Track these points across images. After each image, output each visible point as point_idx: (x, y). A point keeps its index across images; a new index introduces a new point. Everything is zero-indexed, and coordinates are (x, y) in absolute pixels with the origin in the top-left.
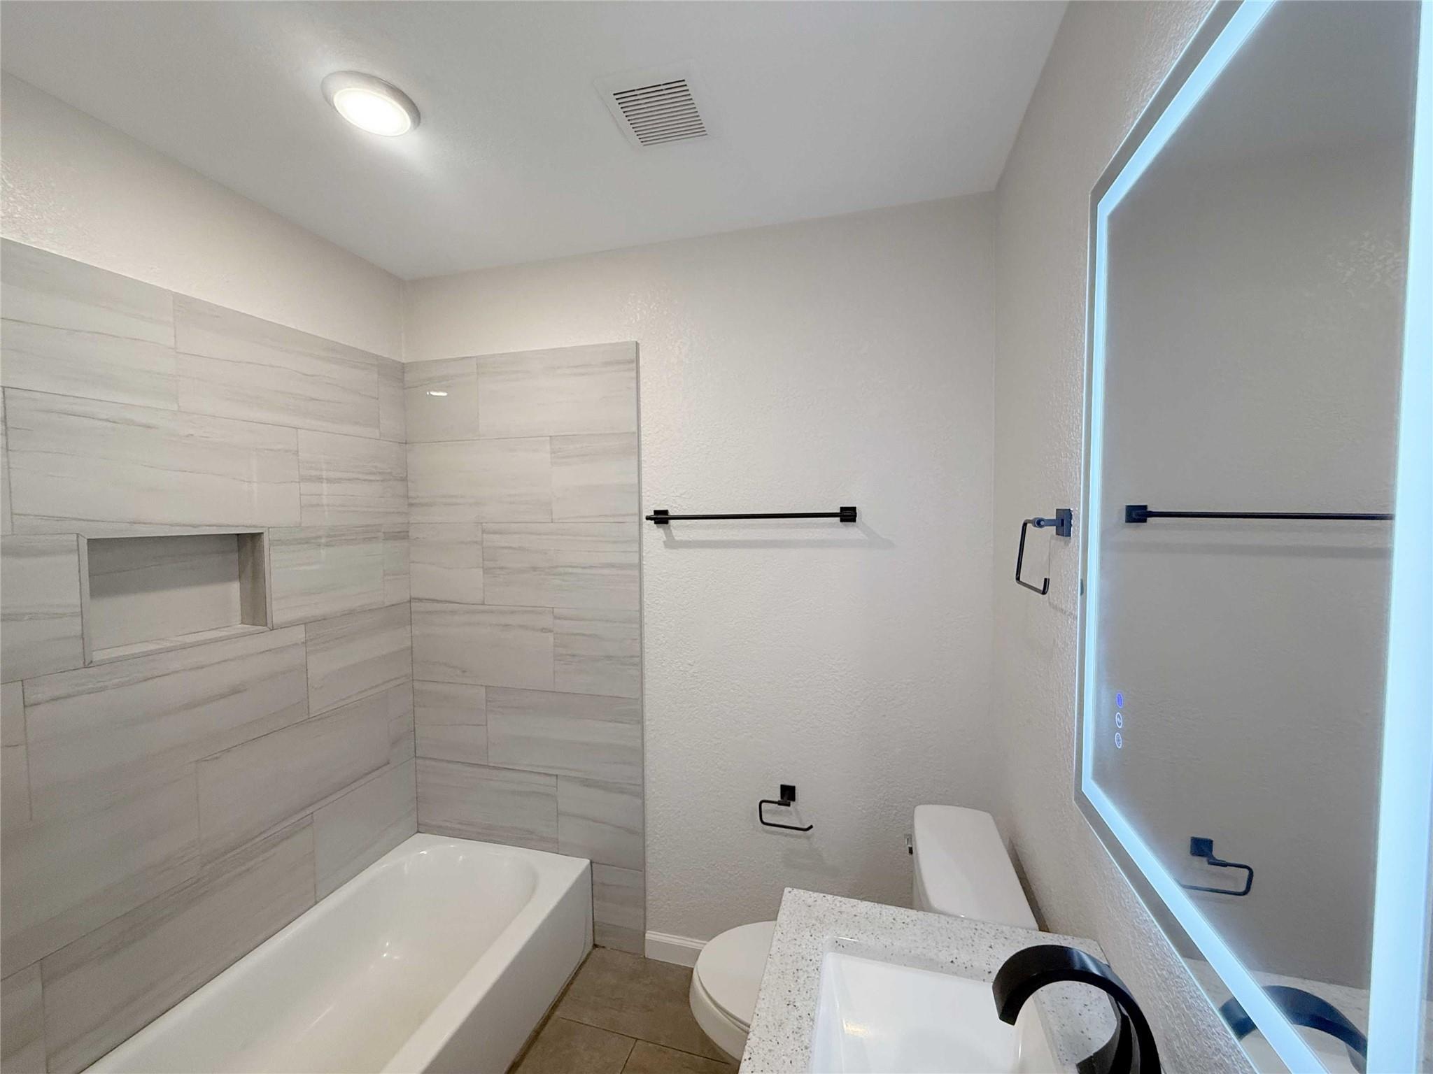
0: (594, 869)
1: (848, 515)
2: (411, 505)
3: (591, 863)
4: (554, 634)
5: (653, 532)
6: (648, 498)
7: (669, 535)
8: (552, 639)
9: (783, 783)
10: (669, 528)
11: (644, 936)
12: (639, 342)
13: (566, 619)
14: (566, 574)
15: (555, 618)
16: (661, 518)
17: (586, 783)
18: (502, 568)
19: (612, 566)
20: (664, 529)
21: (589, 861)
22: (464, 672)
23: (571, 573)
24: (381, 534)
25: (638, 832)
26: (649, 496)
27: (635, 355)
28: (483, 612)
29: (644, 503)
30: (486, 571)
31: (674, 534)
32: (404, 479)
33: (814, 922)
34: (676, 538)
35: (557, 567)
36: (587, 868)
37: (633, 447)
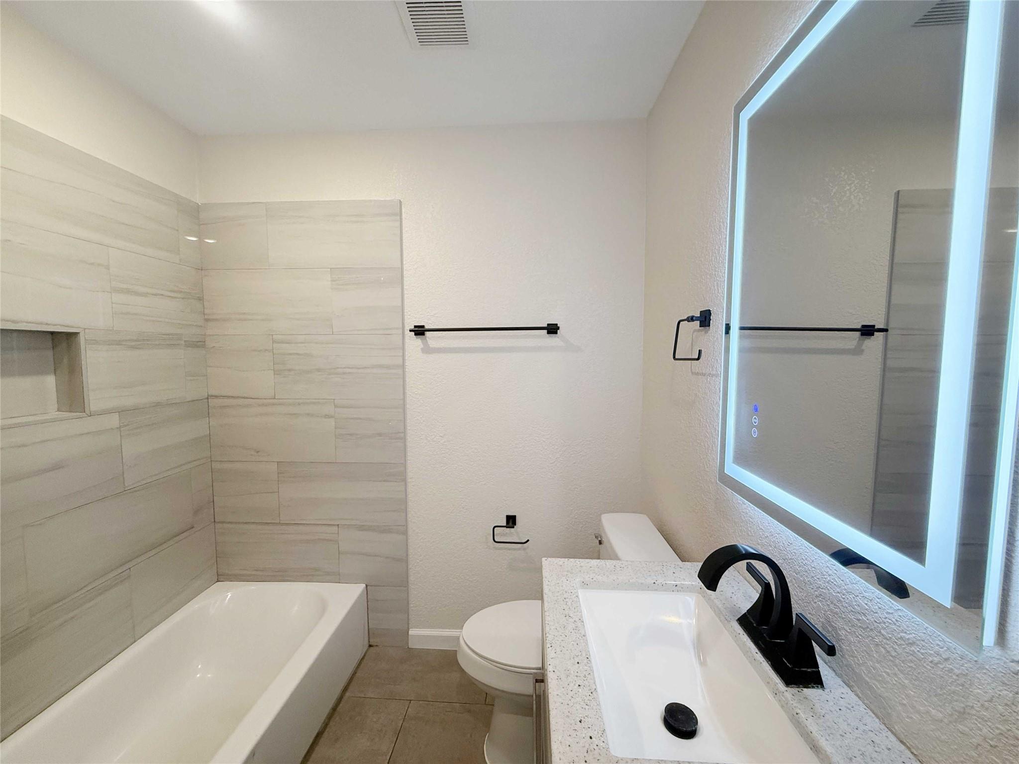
0: (368, 590)
1: (552, 329)
2: (207, 320)
3: (367, 586)
4: (335, 419)
5: (413, 342)
6: (409, 317)
7: (425, 344)
8: (334, 423)
9: (507, 514)
10: (426, 339)
11: (408, 633)
12: (402, 200)
13: (343, 407)
14: (344, 373)
15: (336, 406)
16: (419, 331)
17: (361, 528)
18: (290, 370)
19: (381, 366)
20: (421, 339)
21: (365, 585)
22: (258, 452)
23: (349, 373)
24: (183, 342)
25: (404, 560)
26: (409, 315)
27: (399, 210)
28: (274, 404)
29: (406, 321)
30: (277, 372)
31: (429, 343)
32: (201, 299)
33: (566, 573)
34: (430, 346)
35: (338, 368)
36: (363, 591)
37: (398, 278)
